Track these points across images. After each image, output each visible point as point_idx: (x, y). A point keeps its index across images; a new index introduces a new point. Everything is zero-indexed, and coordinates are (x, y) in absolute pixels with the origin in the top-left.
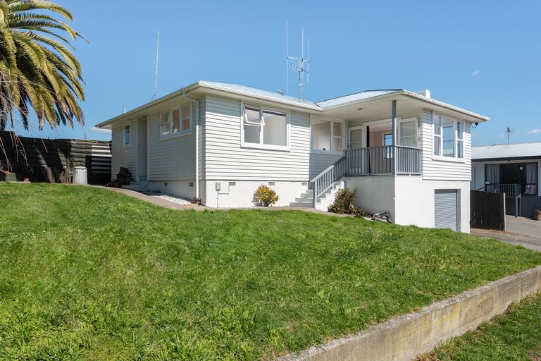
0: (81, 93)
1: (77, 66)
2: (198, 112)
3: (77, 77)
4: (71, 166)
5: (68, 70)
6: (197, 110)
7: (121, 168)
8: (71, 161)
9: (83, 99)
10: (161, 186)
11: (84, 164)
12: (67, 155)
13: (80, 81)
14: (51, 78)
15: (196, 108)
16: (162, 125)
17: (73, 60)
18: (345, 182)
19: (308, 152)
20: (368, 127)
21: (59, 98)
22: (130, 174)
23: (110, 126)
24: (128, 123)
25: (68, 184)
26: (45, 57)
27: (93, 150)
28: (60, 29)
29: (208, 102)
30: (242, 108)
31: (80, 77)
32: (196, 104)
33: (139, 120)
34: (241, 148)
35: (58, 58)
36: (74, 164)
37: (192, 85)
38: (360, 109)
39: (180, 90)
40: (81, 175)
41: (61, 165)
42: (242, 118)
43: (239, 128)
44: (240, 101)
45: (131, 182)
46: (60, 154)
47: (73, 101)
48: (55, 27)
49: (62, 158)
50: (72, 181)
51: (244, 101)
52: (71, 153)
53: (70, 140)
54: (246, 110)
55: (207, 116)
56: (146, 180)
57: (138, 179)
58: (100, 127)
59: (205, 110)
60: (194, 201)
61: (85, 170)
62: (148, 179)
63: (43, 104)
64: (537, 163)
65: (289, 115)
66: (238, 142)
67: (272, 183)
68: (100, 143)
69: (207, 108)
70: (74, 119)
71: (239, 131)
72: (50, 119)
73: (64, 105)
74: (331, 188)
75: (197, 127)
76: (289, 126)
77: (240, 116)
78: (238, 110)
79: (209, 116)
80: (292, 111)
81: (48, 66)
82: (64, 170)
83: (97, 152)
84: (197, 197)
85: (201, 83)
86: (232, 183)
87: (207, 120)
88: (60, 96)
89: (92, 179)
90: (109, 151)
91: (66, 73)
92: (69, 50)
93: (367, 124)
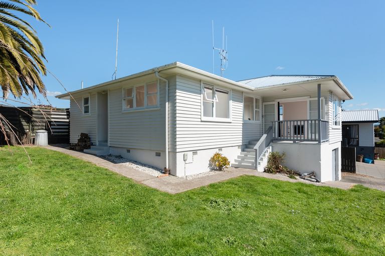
0: (43, 68)
1: (40, 46)
2: (167, 90)
3: (39, 55)
4: (33, 130)
5: (31, 48)
6: (167, 88)
7: (82, 134)
8: (33, 126)
9: (45, 74)
10: (124, 153)
11: (44, 128)
12: (29, 120)
13: (42, 59)
14: (16, 54)
15: (165, 86)
16: (124, 100)
17: (36, 40)
18: (272, 147)
19: (242, 122)
20: (279, 103)
21: (24, 72)
22: (90, 138)
23: (69, 97)
24: (88, 96)
25: (31, 146)
26: (10, 34)
27: (52, 116)
28: (23, 13)
29: (179, 82)
30: (202, 88)
31: (42, 55)
32: (165, 82)
33: (99, 93)
34: (202, 121)
35: (22, 37)
36: (36, 128)
37: (169, 65)
38: (285, 90)
39: (153, 70)
40: (42, 137)
41: (23, 129)
42: (202, 95)
43: (199, 104)
44: (200, 81)
45: (91, 147)
46: (22, 120)
47: (37, 76)
48: (19, 10)
49: (24, 123)
50: (34, 143)
51: (204, 81)
52: (32, 119)
53: (31, 108)
54: (205, 89)
55: (177, 94)
56: (107, 146)
57: (97, 144)
58: (59, 98)
59: (176, 89)
60: (164, 171)
61: (46, 134)
62: (109, 145)
63: (8, 77)
64: (358, 125)
65: (231, 93)
66: (199, 117)
67: (220, 149)
68: (58, 110)
69: (177, 87)
70: (36, 90)
71: (199, 107)
72: (15, 91)
73: (28, 79)
74: (265, 152)
75: (167, 103)
76: (231, 102)
77: (200, 94)
78: (199, 88)
79: (180, 95)
80: (233, 90)
81: (13, 43)
82: (26, 134)
83: (56, 118)
84: (167, 167)
85: (179, 64)
86: (195, 152)
87: (177, 97)
88: (24, 71)
89: (52, 141)
90: (66, 117)
91: (29, 51)
92: (31, 31)
93: (278, 100)
